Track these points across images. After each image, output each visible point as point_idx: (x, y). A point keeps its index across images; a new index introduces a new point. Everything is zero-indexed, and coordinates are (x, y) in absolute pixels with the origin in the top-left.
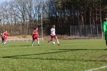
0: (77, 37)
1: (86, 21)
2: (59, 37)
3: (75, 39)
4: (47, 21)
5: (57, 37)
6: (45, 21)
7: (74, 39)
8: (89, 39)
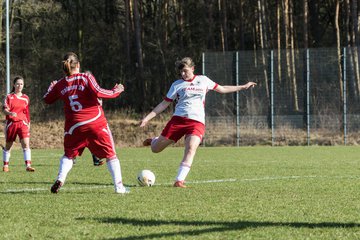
0: (248, 132)
1: (310, 22)
2: (123, 126)
3: (232, 141)
4: (42, 15)
5: (113, 127)
6: (29, 18)
7: (222, 142)
8: (329, 144)
